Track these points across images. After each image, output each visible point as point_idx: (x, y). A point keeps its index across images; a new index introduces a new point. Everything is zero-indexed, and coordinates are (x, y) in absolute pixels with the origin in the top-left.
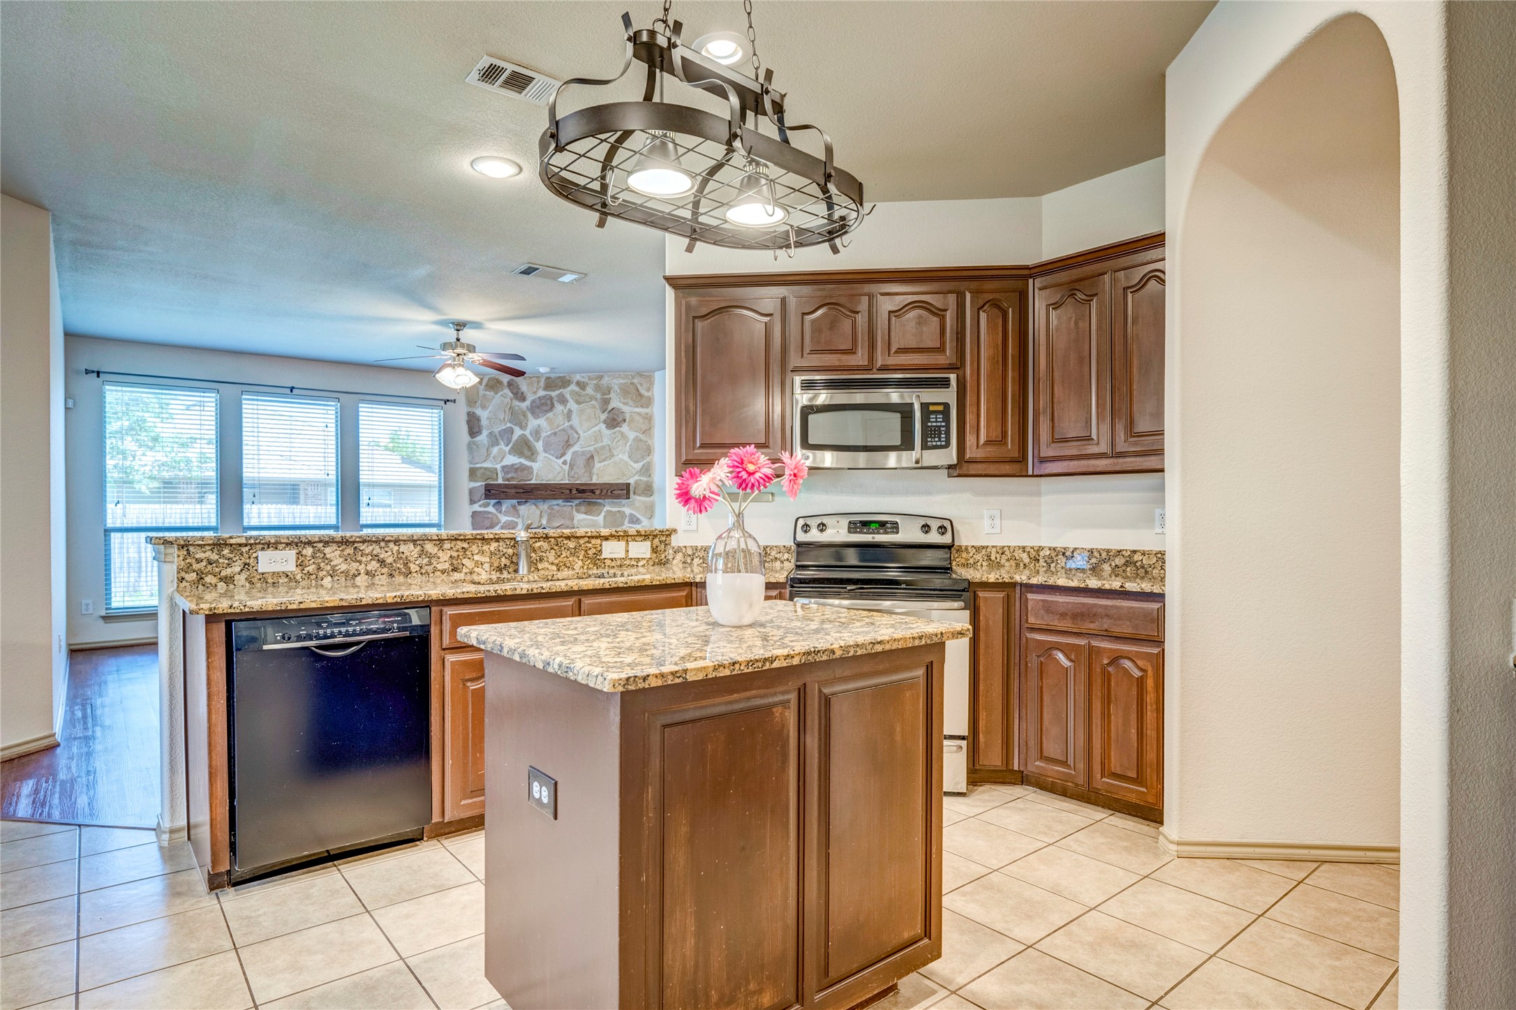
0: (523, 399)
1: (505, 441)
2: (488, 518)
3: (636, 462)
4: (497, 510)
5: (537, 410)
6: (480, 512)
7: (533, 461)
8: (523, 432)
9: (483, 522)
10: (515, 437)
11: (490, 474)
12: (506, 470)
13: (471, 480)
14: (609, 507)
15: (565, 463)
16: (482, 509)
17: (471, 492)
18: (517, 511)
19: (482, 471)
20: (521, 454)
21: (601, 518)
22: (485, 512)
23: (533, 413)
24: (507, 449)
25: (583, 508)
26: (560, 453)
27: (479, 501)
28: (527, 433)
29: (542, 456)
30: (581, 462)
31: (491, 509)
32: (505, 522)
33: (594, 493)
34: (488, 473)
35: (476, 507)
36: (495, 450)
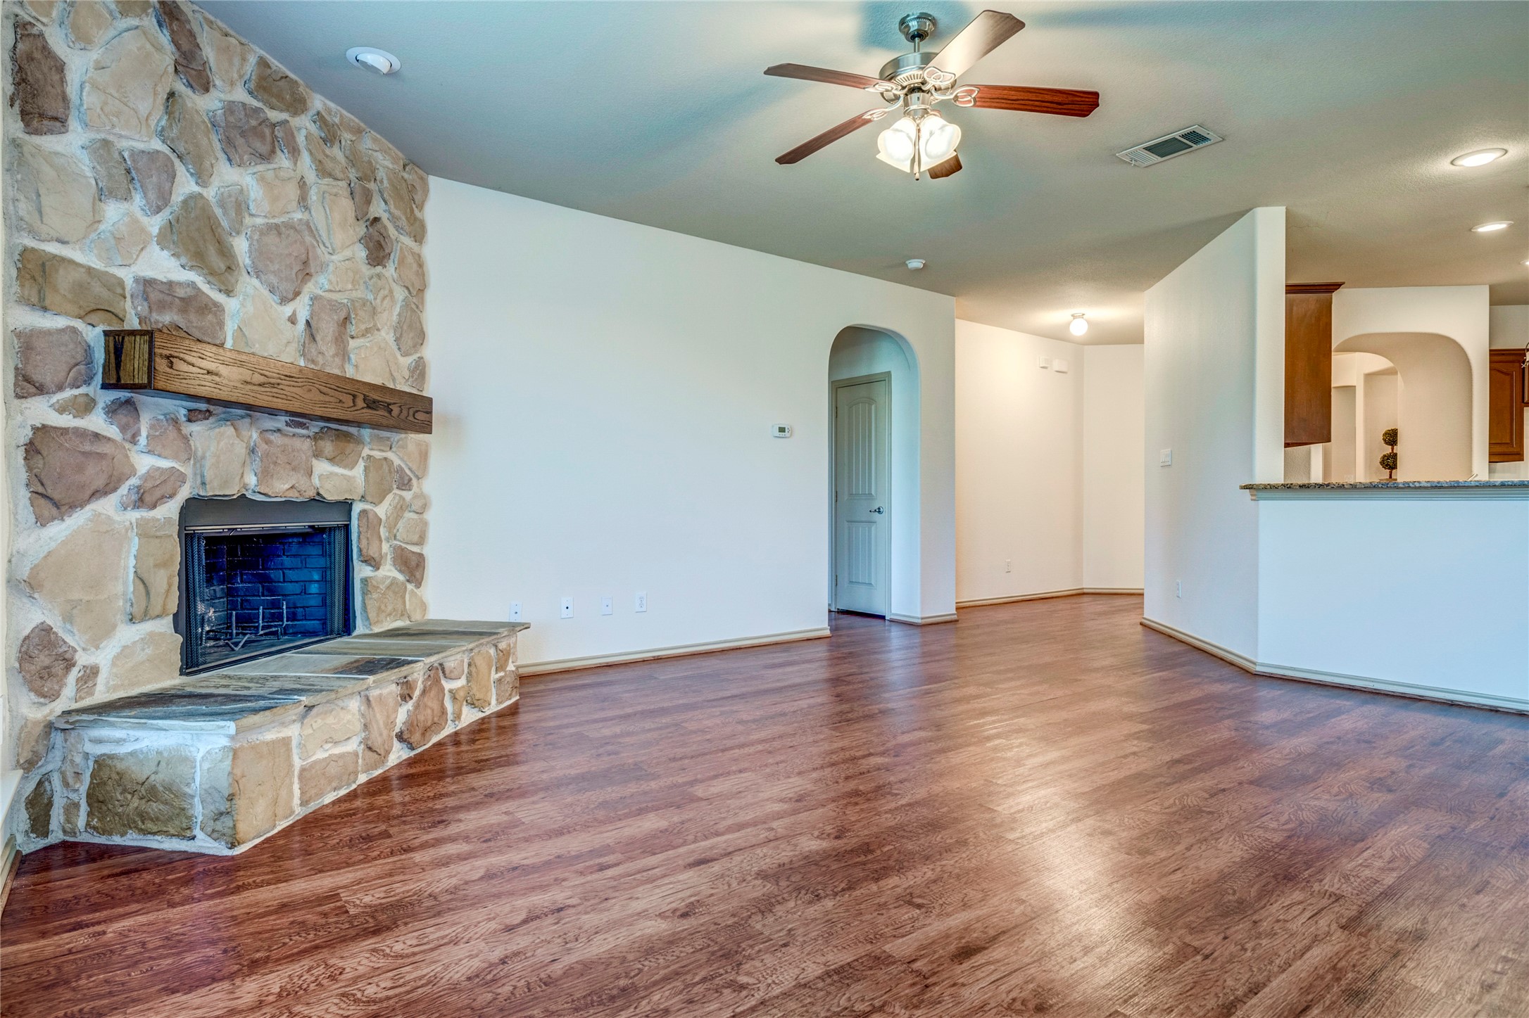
0: (203, 84)
1: (152, 195)
2: (101, 456)
3: (405, 354)
4: (123, 429)
5: (240, 141)
6: (64, 431)
7: (228, 292)
8: (196, 189)
9: (80, 469)
10: (178, 197)
11: (105, 294)
12: (154, 296)
13: (23, 301)
14: (371, 447)
15: (293, 320)
16: (66, 421)
17: (26, 343)
18: (186, 439)
19: (77, 275)
20: (198, 259)
21: (358, 472)
22: (81, 434)
23: (229, 145)
24: (154, 224)
25: (328, 446)
26: (287, 287)
27: (60, 388)
28: (210, 193)
29: (249, 285)
30: (327, 329)
31: (97, 422)
32: (148, 476)
33: (390, 411)
34: (97, 289)
35: (42, 411)
36: (113, 212)
